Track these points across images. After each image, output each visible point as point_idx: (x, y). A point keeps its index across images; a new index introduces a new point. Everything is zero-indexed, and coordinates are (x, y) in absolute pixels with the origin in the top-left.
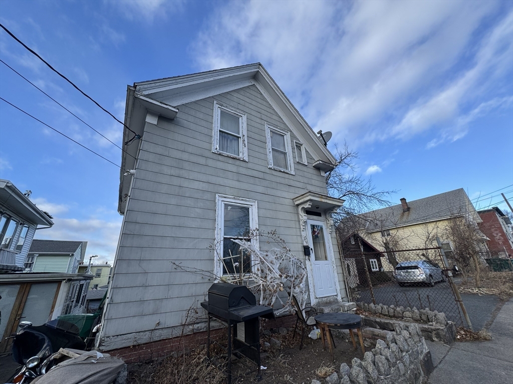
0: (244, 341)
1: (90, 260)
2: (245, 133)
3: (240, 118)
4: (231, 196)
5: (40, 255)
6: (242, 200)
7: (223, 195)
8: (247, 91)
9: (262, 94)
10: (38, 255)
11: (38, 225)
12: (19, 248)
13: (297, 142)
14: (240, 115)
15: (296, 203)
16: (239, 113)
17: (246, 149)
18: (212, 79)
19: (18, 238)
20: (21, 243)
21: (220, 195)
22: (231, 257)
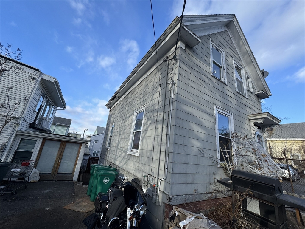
0: (259, 214)
1: (84, 131)
2: (225, 65)
3: (221, 54)
4: (221, 108)
5: (58, 125)
6: (226, 112)
7: (218, 107)
8: (224, 34)
9: (230, 38)
10: (57, 125)
11: (58, 107)
12: (50, 119)
13: (248, 76)
14: (221, 51)
15: (250, 118)
16: (221, 49)
17: (225, 76)
18: (213, 21)
19: (50, 114)
20: (50, 117)
21: (217, 106)
22: (226, 150)
